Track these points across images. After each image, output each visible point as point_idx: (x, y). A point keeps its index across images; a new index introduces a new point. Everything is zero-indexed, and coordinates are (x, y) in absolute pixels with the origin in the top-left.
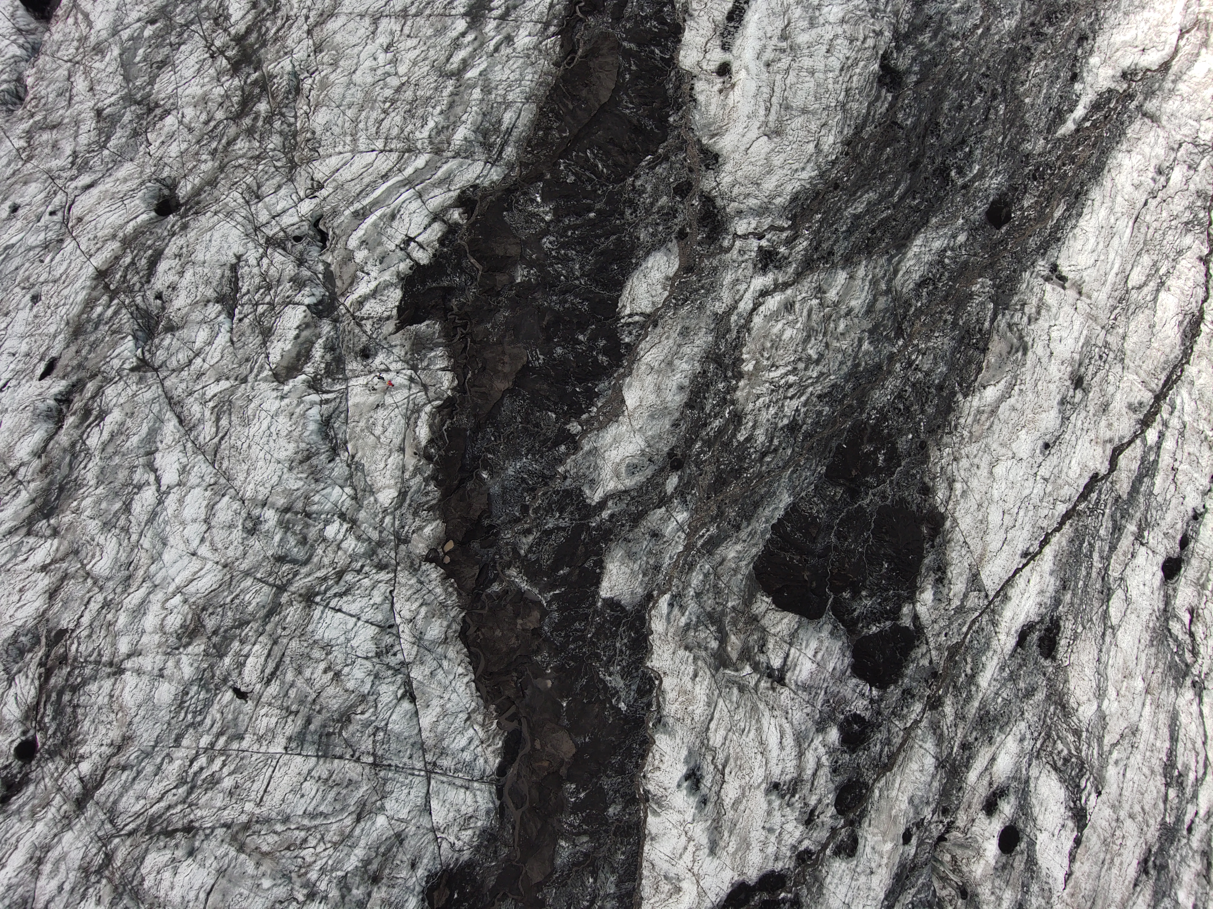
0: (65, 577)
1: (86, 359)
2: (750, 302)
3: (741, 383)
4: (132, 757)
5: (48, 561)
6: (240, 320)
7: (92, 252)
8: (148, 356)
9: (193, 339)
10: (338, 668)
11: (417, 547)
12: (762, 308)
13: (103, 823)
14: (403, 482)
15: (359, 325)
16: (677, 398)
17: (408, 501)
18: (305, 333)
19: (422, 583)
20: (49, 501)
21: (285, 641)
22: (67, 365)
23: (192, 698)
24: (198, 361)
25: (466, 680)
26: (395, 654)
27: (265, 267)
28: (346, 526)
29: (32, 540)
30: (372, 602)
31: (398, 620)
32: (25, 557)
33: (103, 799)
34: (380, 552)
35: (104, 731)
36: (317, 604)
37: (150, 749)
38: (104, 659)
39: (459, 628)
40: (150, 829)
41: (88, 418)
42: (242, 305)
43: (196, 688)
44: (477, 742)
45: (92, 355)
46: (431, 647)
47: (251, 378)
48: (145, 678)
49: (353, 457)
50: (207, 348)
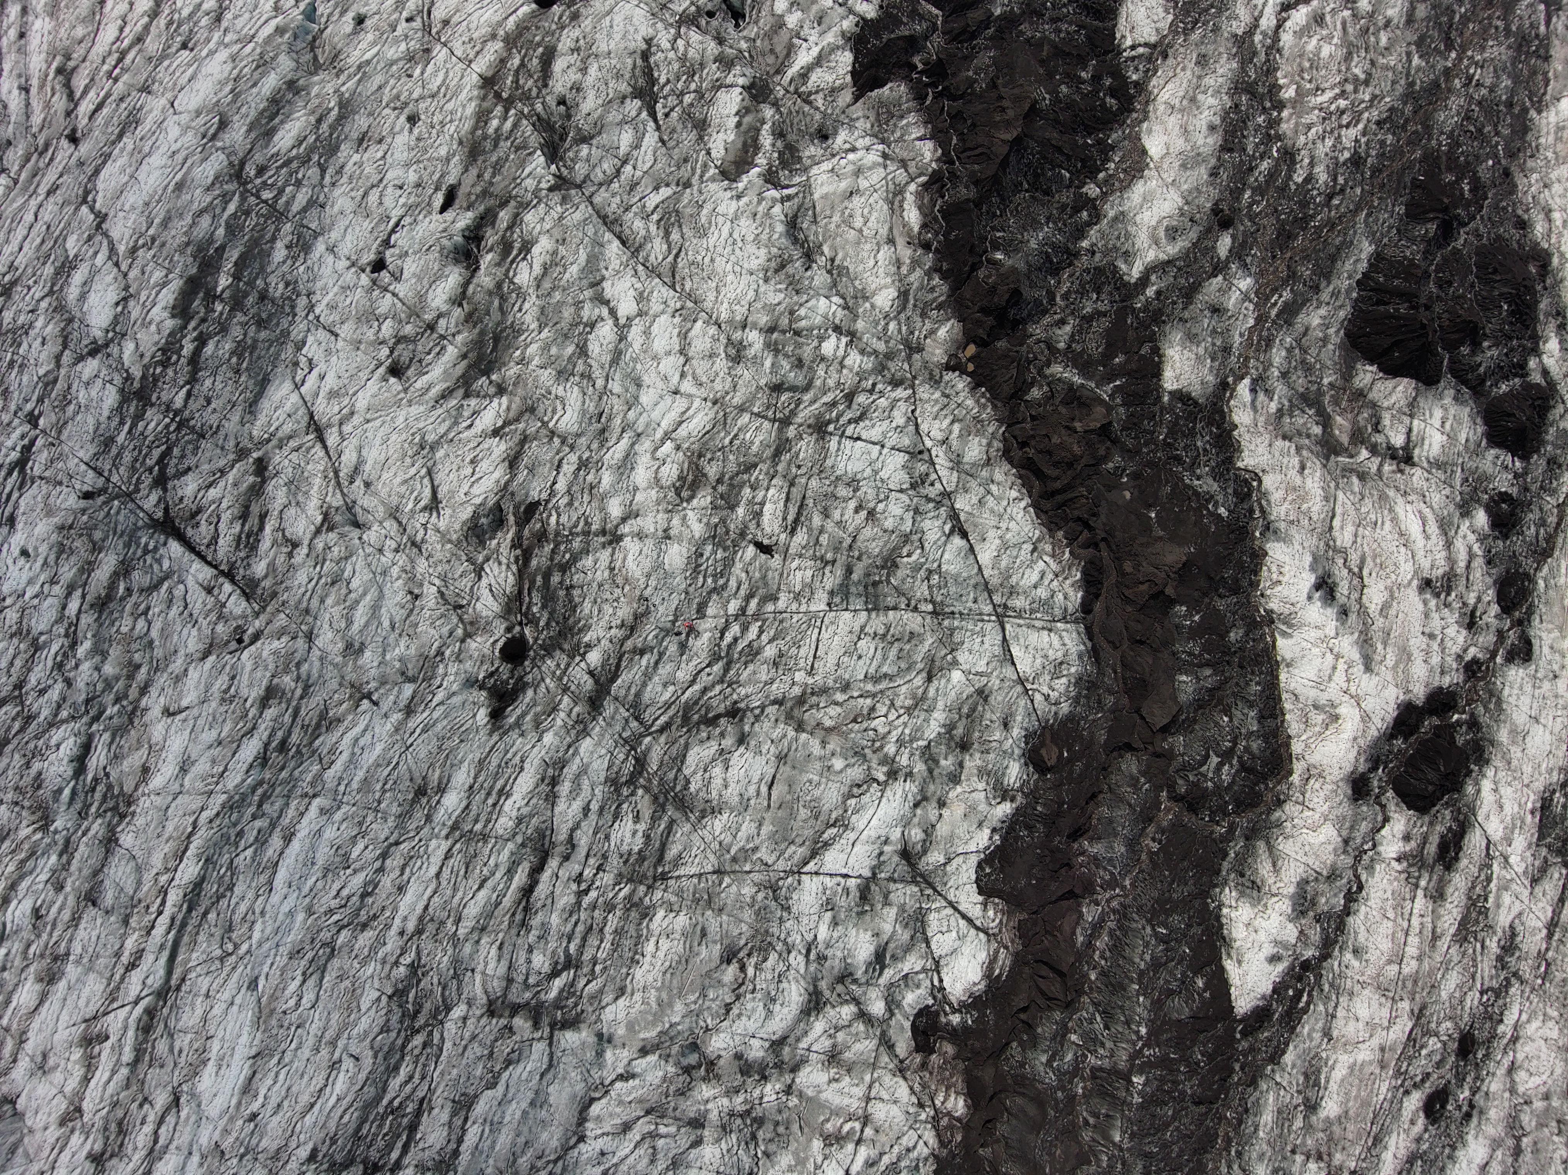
0: (525, 439)
1: (491, 184)
2: (1273, 17)
3: (1285, 114)
4: (650, 637)
5: (500, 423)
6: (667, 115)
7: (471, 56)
8: (565, 172)
9: (616, 144)
10: (871, 505)
11: (933, 354)
12: (1288, 24)
13: (627, 721)
14: (900, 281)
15: (809, 103)
16: (1210, 140)
17: (912, 302)
18: (747, 119)
19: (947, 396)
20: (484, 354)
21: (803, 481)
22: (470, 194)
23: (708, 559)
24: (628, 168)
25: (1023, 504)
26: (932, 484)
27: (681, 49)
28: (844, 340)
29: (473, 402)
30: (894, 425)
31: (928, 443)
32: (469, 422)
33: (623, 692)
34: (890, 364)
35: (611, 611)
36: (831, 434)
37: (669, 625)
38: (594, 527)
39: (1001, 445)
40: (686, 719)
41: (509, 253)
42: (665, 98)
43: (709, 548)
44: (1051, 576)
45: (498, 178)
46: (973, 471)
47: (695, 181)
48: (650, 543)
49: (833, 260)
50: (635, 153)
